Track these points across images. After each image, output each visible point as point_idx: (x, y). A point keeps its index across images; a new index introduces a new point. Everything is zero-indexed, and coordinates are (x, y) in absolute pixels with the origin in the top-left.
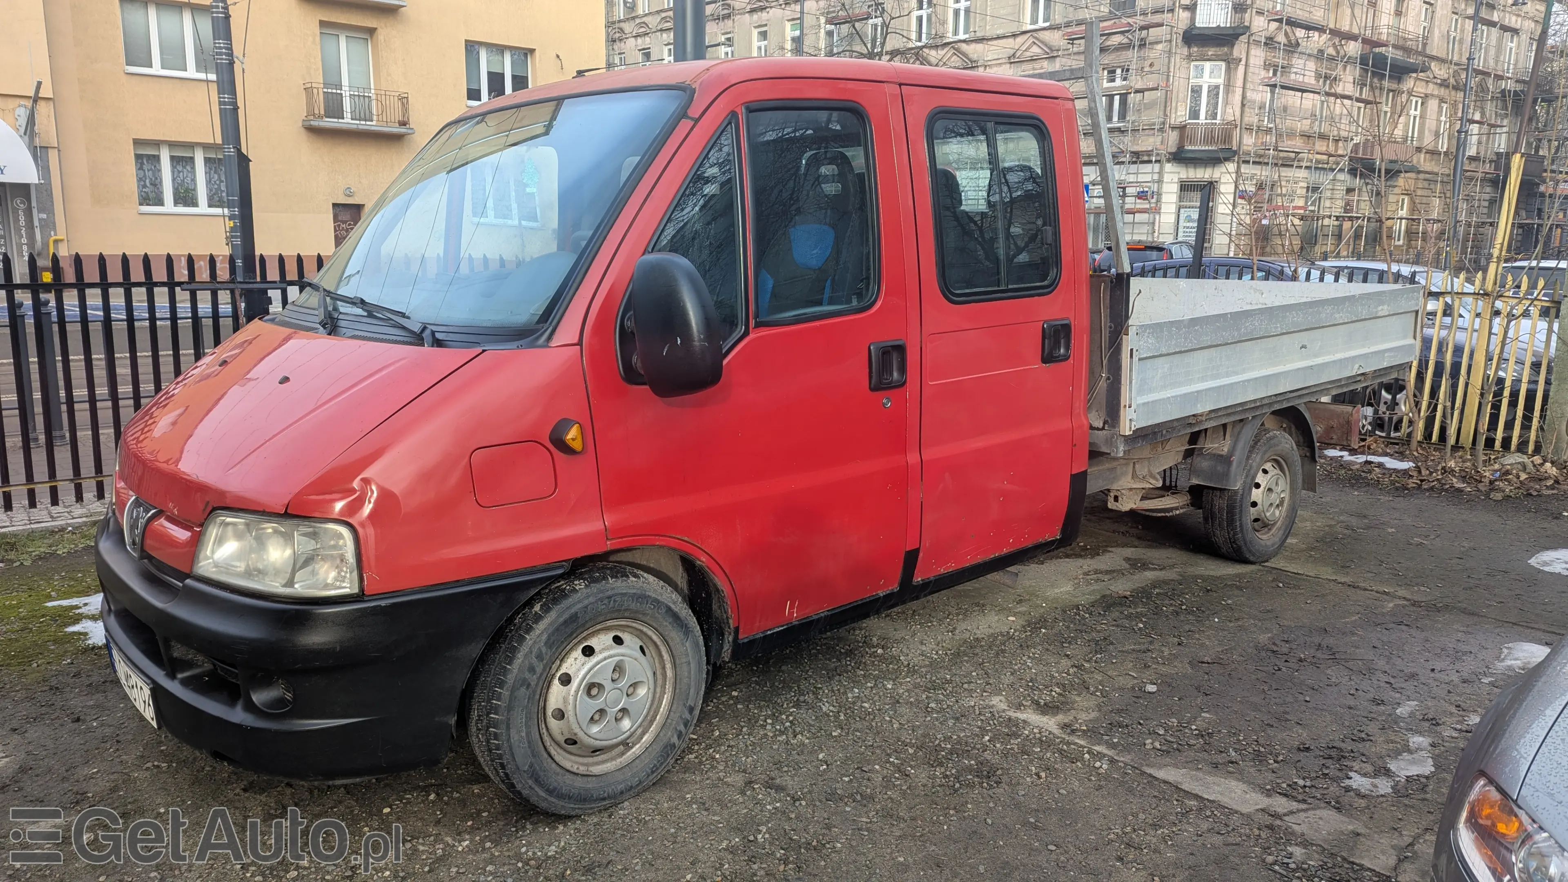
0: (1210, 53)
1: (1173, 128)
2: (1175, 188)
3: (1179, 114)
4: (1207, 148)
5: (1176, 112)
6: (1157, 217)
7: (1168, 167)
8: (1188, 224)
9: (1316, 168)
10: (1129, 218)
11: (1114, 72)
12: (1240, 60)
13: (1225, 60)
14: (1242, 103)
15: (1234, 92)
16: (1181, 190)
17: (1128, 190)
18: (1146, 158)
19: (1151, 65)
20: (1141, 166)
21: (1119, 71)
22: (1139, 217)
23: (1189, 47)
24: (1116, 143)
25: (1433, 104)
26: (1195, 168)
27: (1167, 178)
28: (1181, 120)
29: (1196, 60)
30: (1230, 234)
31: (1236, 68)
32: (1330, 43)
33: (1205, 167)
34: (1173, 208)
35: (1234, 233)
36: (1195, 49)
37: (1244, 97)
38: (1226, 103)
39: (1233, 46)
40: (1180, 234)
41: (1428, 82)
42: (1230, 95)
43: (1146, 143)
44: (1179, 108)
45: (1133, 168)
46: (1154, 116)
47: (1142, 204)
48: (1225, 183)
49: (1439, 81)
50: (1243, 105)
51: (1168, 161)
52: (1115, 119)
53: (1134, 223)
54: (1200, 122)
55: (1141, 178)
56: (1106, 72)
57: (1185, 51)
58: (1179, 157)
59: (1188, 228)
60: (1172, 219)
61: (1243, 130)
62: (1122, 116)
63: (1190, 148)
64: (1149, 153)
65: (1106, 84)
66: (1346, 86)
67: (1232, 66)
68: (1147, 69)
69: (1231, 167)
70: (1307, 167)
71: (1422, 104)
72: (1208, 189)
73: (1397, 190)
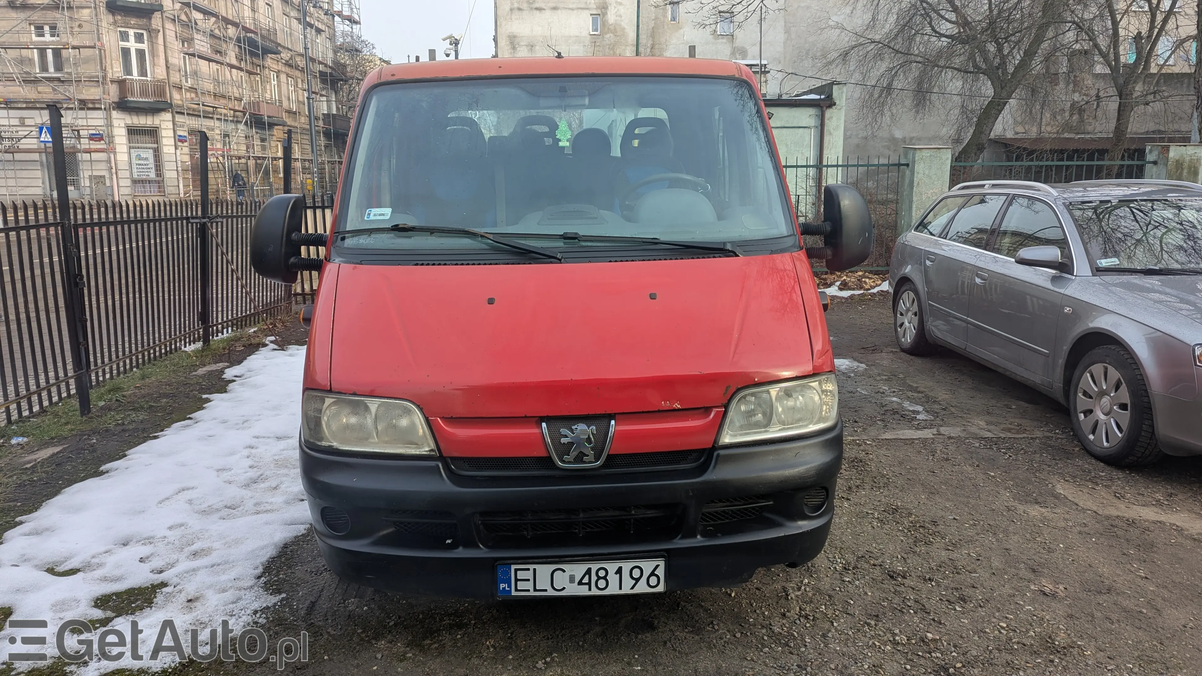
0: (132, 22)
1: (112, 82)
2: (123, 132)
3: (115, 70)
4: (147, 100)
5: (112, 68)
6: (112, 156)
7: (115, 114)
8: (140, 162)
9: (225, 120)
10: (86, 156)
11: (42, 28)
12: (159, 31)
13: (146, 30)
14: (166, 65)
15: (158, 56)
16: (129, 134)
17: (81, 132)
18: (90, 106)
19: (80, 26)
20: (89, 112)
21: (47, 28)
22: (95, 156)
23: (113, 15)
24: (62, 91)
25: (283, 77)
26: (137, 115)
27: (115, 123)
28: (118, 75)
29: (122, 27)
30: (177, 170)
31: (157, 37)
32: (216, 26)
33: (146, 116)
34: (125, 149)
35: (180, 169)
36: (119, 17)
37: (167, 61)
38: (154, 65)
39: (150, 19)
40: (135, 170)
41: (278, 61)
42: (155, 58)
43: (92, 93)
44: (114, 65)
45: (82, 113)
46: (93, 70)
47: (95, 145)
48: (165, 129)
49: (284, 62)
50: (167, 68)
51: (114, 109)
52: (51, 69)
53: (91, 161)
54: (134, 78)
55: (91, 122)
56: (33, 28)
57: (111, 18)
58: (123, 106)
59: (140, 165)
60: (125, 157)
61: (172, 87)
62: (59, 67)
63: (132, 99)
64: (93, 101)
65: (35, 38)
66: (231, 58)
67: (153, 35)
68: (76, 29)
69: (168, 116)
70: (218, 119)
71: (277, 77)
72: (153, 133)
73: (275, 138)
